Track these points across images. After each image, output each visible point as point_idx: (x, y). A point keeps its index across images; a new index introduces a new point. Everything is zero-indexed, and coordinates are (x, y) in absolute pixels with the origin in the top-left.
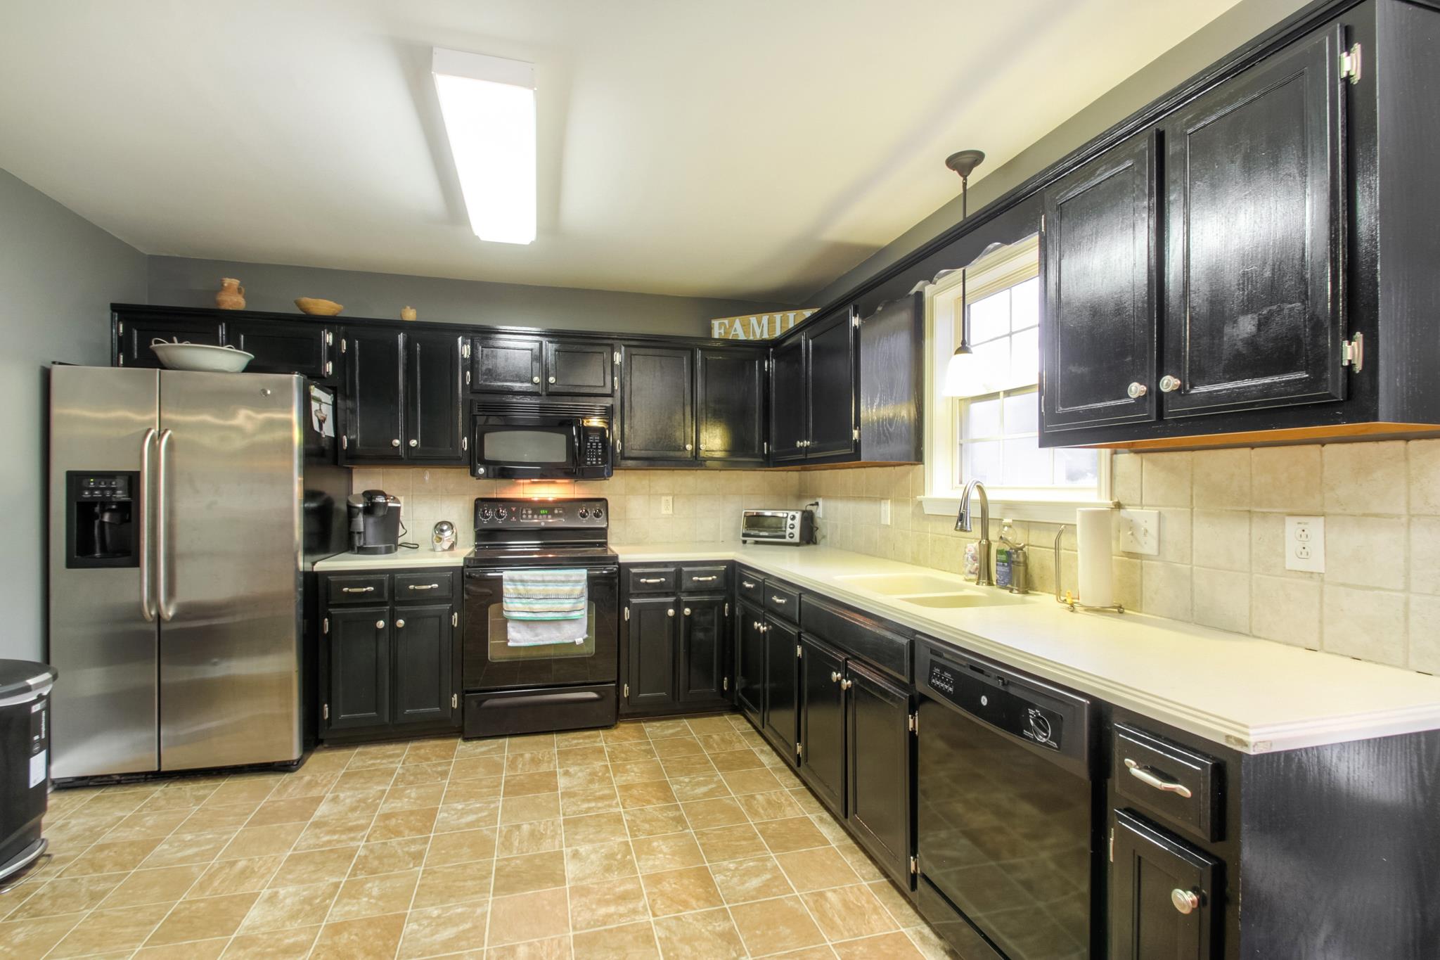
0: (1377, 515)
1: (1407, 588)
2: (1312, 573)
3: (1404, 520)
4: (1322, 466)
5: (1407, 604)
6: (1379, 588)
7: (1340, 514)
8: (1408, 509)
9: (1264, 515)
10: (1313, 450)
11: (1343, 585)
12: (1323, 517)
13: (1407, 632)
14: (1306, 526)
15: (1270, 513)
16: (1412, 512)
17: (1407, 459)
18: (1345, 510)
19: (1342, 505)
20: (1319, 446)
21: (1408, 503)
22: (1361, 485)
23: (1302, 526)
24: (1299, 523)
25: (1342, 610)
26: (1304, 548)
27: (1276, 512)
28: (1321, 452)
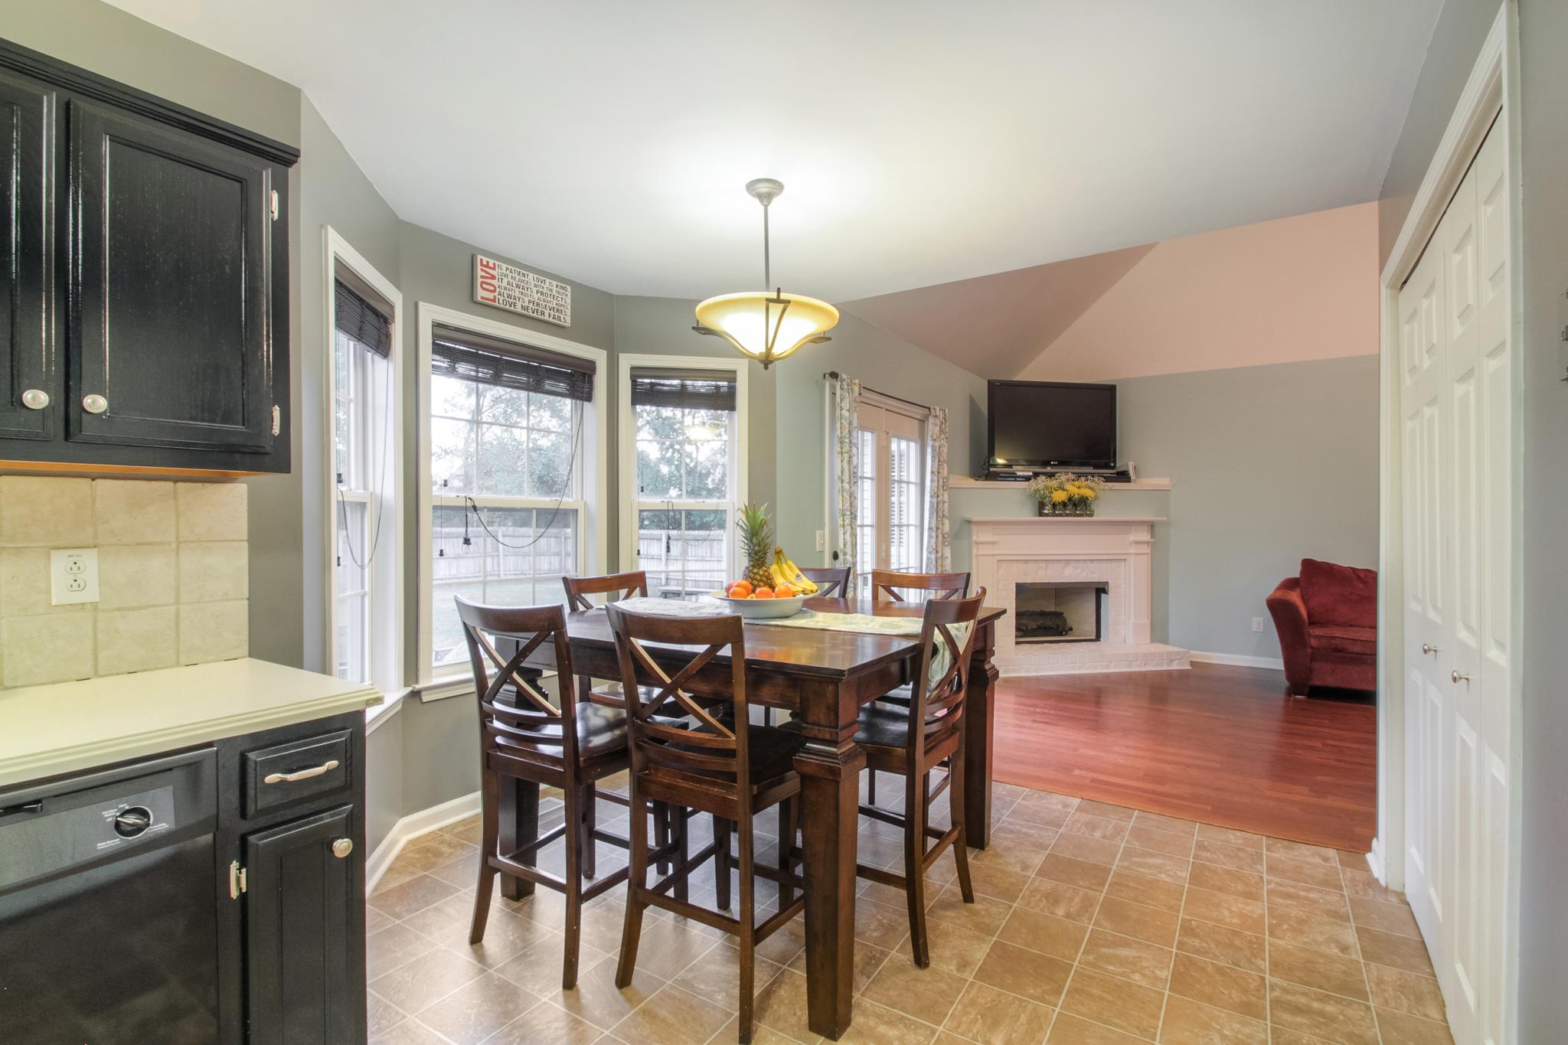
0: (150, 544)
1: (177, 601)
2: (84, 604)
3: (174, 546)
4: (94, 500)
5: (177, 614)
6: (154, 606)
7: (114, 545)
8: (177, 537)
9: (19, 550)
10: (84, 483)
11: (118, 609)
12: (96, 550)
13: (178, 636)
14: (80, 558)
15: (29, 548)
16: (181, 540)
17: (176, 497)
18: (120, 540)
19: (116, 536)
20: (90, 480)
21: (177, 533)
22: (135, 518)
23: (75, 559)
24: (69, 556)
25: (118, 633)
26: (75, 581)
27: (36, 547)
28: (91, 485)
